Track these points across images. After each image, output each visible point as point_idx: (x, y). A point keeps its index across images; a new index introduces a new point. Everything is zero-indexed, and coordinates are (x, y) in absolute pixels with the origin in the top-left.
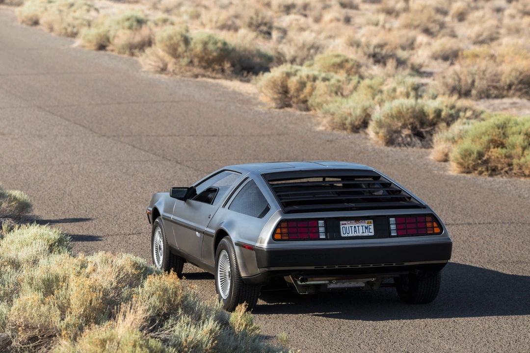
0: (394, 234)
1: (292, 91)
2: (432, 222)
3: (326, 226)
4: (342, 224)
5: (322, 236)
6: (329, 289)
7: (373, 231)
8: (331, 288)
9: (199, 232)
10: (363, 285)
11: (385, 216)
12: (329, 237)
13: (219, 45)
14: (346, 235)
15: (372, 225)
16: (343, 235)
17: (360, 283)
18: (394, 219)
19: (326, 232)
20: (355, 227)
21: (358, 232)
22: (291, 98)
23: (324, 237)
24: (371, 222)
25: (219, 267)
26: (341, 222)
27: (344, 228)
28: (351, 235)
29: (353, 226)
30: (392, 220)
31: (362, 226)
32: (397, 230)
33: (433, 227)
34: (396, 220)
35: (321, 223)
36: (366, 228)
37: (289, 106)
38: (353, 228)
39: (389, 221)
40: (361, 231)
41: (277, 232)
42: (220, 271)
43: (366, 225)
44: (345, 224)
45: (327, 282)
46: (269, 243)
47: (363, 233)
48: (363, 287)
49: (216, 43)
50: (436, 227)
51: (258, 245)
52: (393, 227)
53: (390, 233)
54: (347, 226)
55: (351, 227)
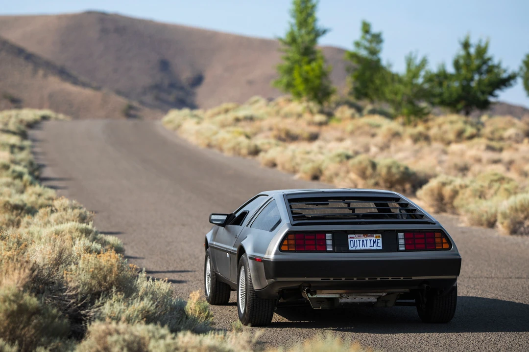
0: (402, 248)
1: (447, 199)
2: (441, 238)
3: (333, 239)
4: (350, 238)
5: (329, 249)
6: (341, 303)
7: (381, 245)
8: (343, 303)
9: (228, 252)
10: (375, 300)
11: (394, 230)
12: (336, 250)
13: (402, 169)
14: (354, 248)
15: (381, 239)
16: (350, 248)
17: (371, 298)
18: (402, 234)
19: (333, 245)
20: (363, 241)
21: (366, 246)
22: (445, 204)
23: (332, 250)
24: (379, 236)
25: (240, 283)
26: (349, 236)
27: (352, 241)
28: (358, 248)
29: (361, 239)
30: (401, 235)
31: (371, 240)
32: (406, 244)
33: (442, 243)
34: (404, 235)
35: (329, 236)
36: (374, 242)
37: (444, 211)
38: (361, 242)
39: (397, 236)
40: (369, 245)
41: (284, 244)
42: (241, 287)
43: (374, 239)
44: (353, 238)
45: (338, 296)
46: (276, 254)
47: (371, 246)
48: (374, 302)
49: (398, 167)
50: (444, 243)
51: (266, 256)
52: (401, 242)
53: (398, 248)
54: (355, 240)
55: (359, 240)
